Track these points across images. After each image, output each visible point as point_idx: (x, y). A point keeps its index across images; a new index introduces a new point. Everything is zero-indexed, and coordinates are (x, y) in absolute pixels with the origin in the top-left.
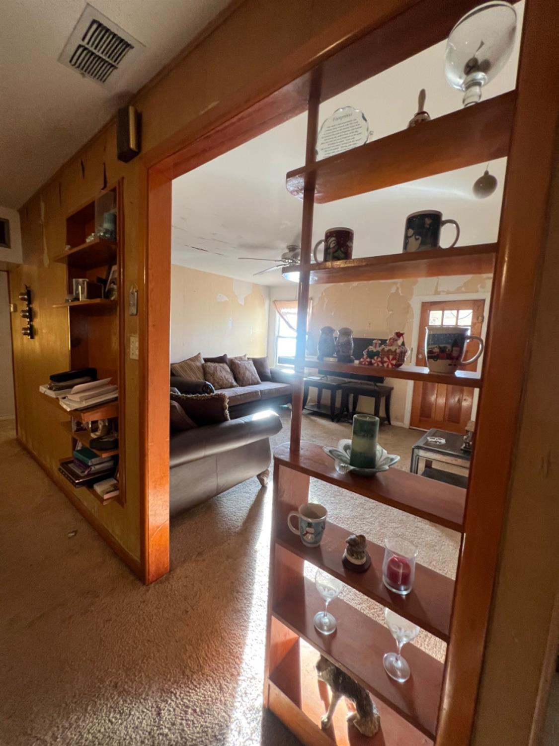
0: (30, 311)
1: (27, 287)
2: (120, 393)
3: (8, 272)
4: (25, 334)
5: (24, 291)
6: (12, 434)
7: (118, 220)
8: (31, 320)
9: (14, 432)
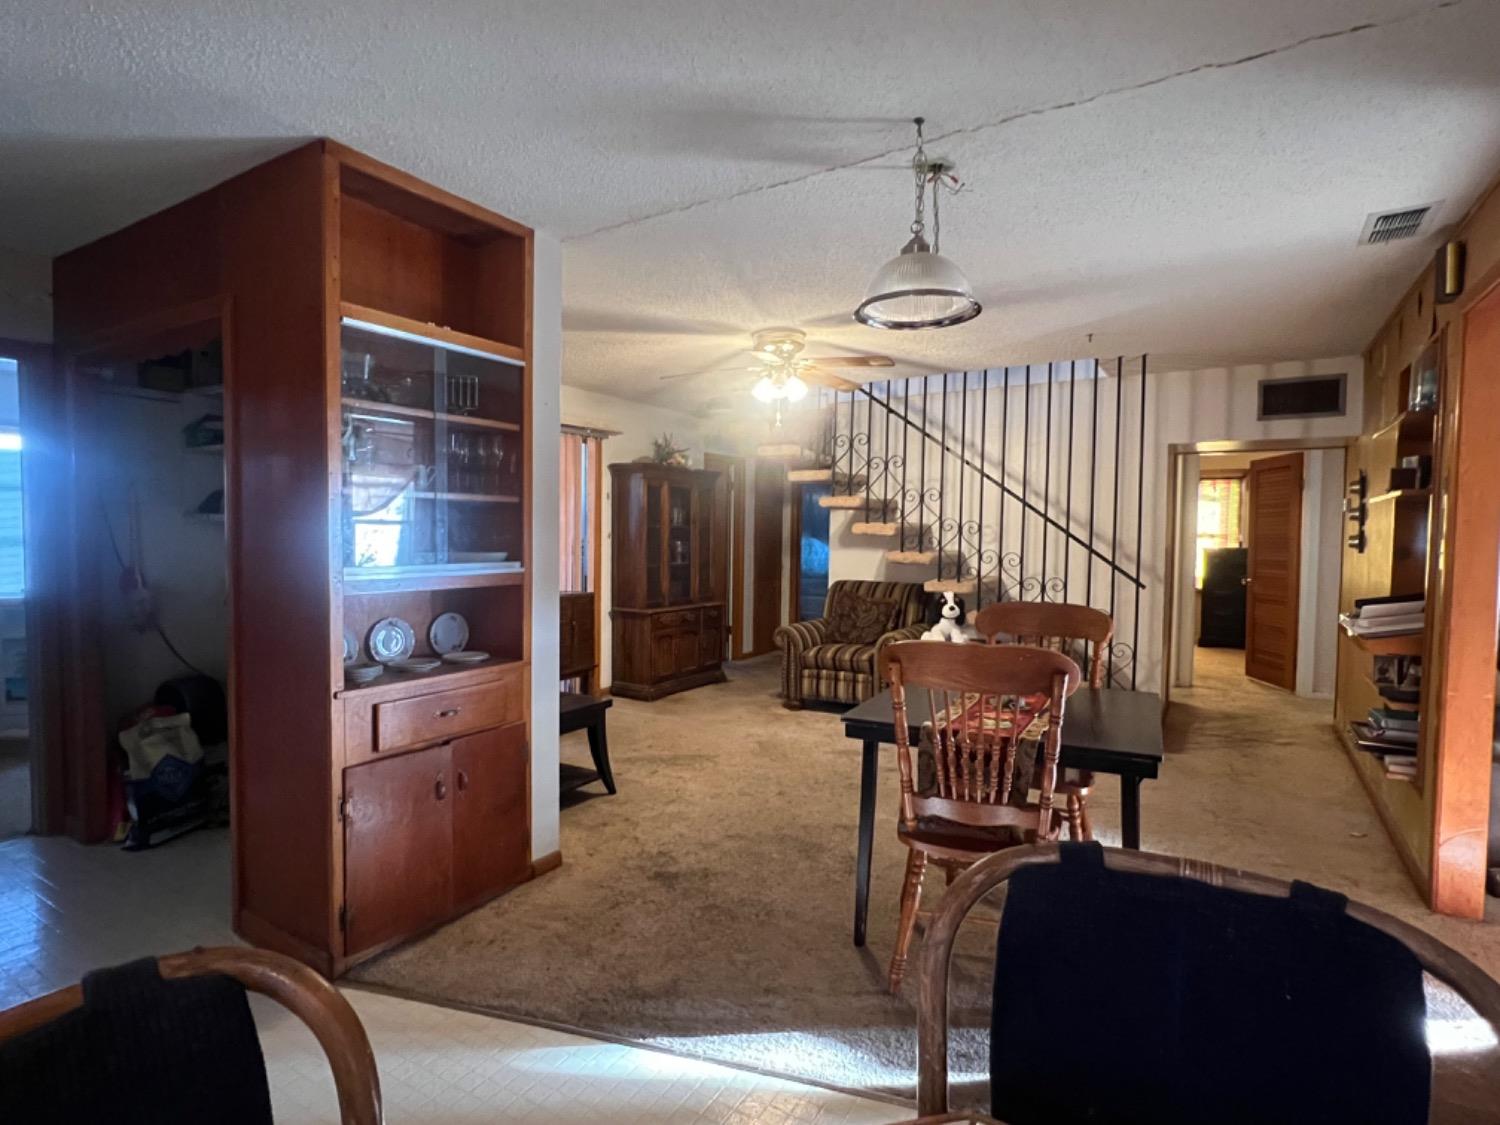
0: (1363, 509)
1: (1361, 472)
2: (1426, 622)
3: (1346, 448)
4: (1352, 546)
5: (1357, 478)
6: (1329, 719)
7: (1440, 380)
8: (1362, 523)
9: (1332, 716)
